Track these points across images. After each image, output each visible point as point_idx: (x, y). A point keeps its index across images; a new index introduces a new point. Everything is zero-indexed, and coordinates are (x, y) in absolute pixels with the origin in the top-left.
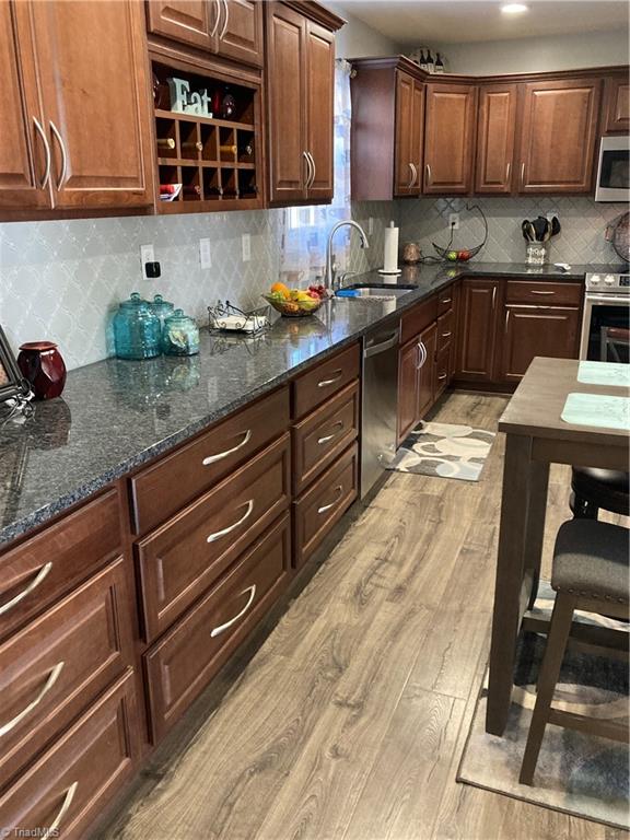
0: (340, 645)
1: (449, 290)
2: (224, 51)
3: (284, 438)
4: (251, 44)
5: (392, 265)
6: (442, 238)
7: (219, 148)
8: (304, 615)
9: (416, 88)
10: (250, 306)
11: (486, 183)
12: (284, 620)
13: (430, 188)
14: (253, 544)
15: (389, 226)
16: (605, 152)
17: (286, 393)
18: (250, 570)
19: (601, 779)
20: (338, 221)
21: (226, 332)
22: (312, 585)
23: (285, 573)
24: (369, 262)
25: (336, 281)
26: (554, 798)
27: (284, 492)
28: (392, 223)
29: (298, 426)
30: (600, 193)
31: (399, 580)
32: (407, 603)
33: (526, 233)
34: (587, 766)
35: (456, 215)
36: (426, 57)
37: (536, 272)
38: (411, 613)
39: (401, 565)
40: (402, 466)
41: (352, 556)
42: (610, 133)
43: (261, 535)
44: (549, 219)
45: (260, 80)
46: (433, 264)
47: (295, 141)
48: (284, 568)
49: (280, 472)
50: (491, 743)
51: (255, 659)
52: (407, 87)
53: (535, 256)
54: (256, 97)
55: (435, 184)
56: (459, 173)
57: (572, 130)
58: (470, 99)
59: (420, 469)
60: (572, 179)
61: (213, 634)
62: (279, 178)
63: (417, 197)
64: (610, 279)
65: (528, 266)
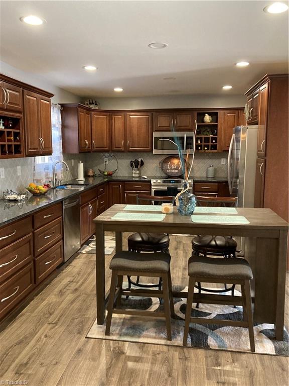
0: (51, 308)
1: (103, 186)
2: (8, 108)
3: (30, 235)
4: (18, 105)
5: (81, 177)
6: (102, 167)
7: (6, 138)
8: (40, 300)
9: (87, 114)
10: (21, 192)
11: (115, 147)
12: (32, 303)
13: (95, 149)
14: (18, 271)
15: (79, 163)
16: (155, 137)
17: (30, 218)
18: (17, 281)
19: (131, 331)
20: (57, 161)
21: (10, 201)
22: (43, 291)
23: (31, 285)
24: (73, 176)
25: (57, 183)
26: (115, 338)
27: (30, 254)
28: (81, 162)
29: (36, 231)
30: (155, 152)
31: (76, 287)
32: (77, 293)
33: (132, 165)
34: (128, 329)
35: (107, 159)
36: (91, 102)
37: (136, 179)
38: (79, 296)
39: (78, 282)
40: (84, 252)
41: (60, 281)
42: (157, 131)
43: (21, 269)
44: (140, 160)
45: (22, 115)
46: (99, 176)
47: (36, 135)
48: (31, 283)
49: (28, 247)
50: (99, 327)
51: (19, 315)
52: (83, 114)
53: (135, 174)
54: (20, 121)
55: (96, 147)
56: (105, 144)
57: (144, 130)
58: (108, 118)
59: (91, 252)
60: (145, 146)
61: (2, 301)
62: (30, 147)
63: (90, 152)
64: (159, 181)
65: (133, 177)
